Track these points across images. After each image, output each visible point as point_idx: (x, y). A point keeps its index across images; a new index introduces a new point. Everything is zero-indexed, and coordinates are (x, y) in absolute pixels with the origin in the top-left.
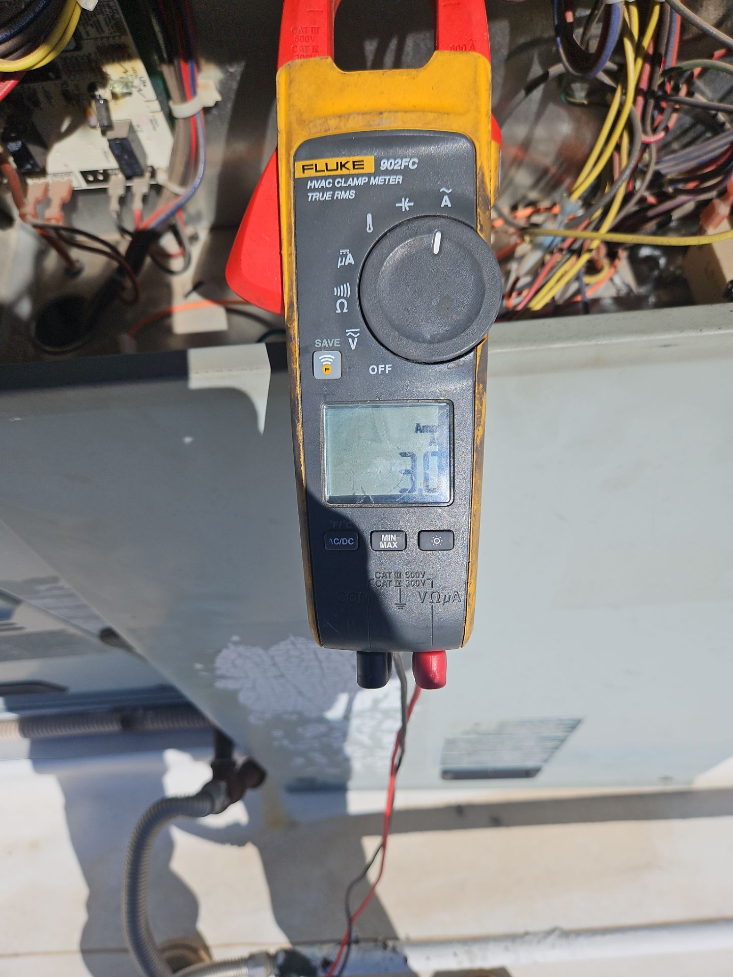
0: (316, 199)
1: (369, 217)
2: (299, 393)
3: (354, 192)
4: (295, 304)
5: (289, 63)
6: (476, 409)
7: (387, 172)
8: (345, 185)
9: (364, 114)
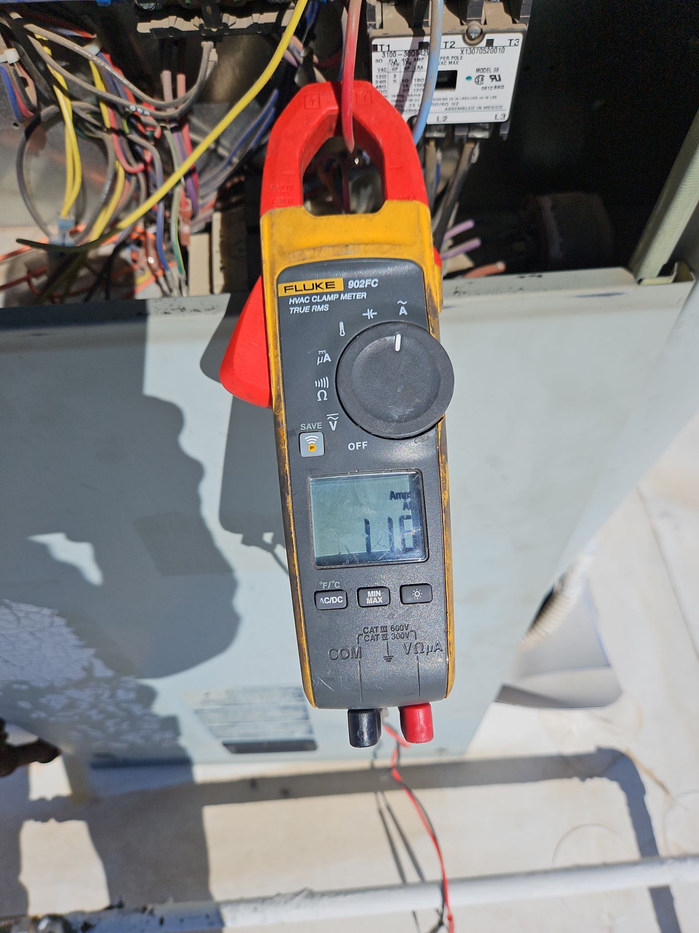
0: (296, 312)
1: (341, 325)
2: (288, 470)
3: (328, 306)
4: (282, 395)
5: (271, 211)
6: (441, 476)
7: (354, 290)
8: (320, 301)
9: (333, 246)
